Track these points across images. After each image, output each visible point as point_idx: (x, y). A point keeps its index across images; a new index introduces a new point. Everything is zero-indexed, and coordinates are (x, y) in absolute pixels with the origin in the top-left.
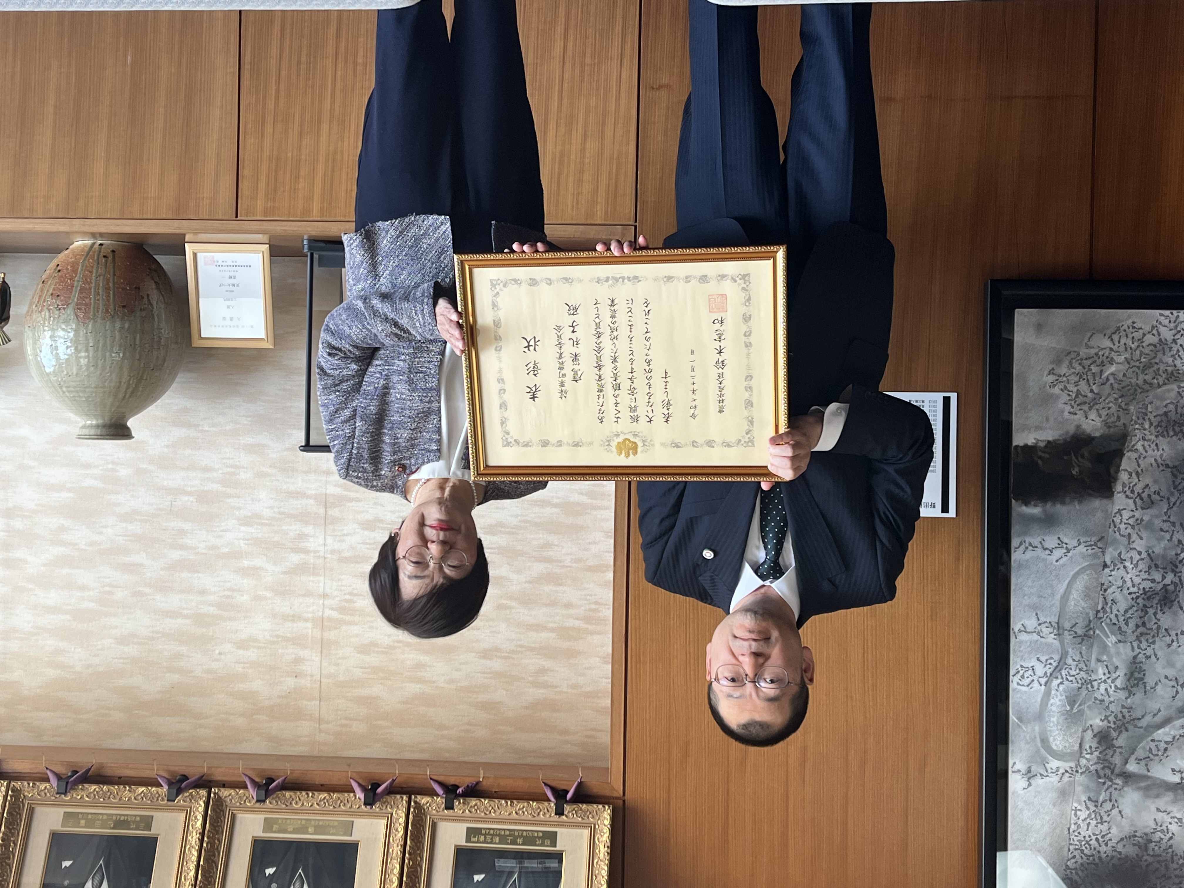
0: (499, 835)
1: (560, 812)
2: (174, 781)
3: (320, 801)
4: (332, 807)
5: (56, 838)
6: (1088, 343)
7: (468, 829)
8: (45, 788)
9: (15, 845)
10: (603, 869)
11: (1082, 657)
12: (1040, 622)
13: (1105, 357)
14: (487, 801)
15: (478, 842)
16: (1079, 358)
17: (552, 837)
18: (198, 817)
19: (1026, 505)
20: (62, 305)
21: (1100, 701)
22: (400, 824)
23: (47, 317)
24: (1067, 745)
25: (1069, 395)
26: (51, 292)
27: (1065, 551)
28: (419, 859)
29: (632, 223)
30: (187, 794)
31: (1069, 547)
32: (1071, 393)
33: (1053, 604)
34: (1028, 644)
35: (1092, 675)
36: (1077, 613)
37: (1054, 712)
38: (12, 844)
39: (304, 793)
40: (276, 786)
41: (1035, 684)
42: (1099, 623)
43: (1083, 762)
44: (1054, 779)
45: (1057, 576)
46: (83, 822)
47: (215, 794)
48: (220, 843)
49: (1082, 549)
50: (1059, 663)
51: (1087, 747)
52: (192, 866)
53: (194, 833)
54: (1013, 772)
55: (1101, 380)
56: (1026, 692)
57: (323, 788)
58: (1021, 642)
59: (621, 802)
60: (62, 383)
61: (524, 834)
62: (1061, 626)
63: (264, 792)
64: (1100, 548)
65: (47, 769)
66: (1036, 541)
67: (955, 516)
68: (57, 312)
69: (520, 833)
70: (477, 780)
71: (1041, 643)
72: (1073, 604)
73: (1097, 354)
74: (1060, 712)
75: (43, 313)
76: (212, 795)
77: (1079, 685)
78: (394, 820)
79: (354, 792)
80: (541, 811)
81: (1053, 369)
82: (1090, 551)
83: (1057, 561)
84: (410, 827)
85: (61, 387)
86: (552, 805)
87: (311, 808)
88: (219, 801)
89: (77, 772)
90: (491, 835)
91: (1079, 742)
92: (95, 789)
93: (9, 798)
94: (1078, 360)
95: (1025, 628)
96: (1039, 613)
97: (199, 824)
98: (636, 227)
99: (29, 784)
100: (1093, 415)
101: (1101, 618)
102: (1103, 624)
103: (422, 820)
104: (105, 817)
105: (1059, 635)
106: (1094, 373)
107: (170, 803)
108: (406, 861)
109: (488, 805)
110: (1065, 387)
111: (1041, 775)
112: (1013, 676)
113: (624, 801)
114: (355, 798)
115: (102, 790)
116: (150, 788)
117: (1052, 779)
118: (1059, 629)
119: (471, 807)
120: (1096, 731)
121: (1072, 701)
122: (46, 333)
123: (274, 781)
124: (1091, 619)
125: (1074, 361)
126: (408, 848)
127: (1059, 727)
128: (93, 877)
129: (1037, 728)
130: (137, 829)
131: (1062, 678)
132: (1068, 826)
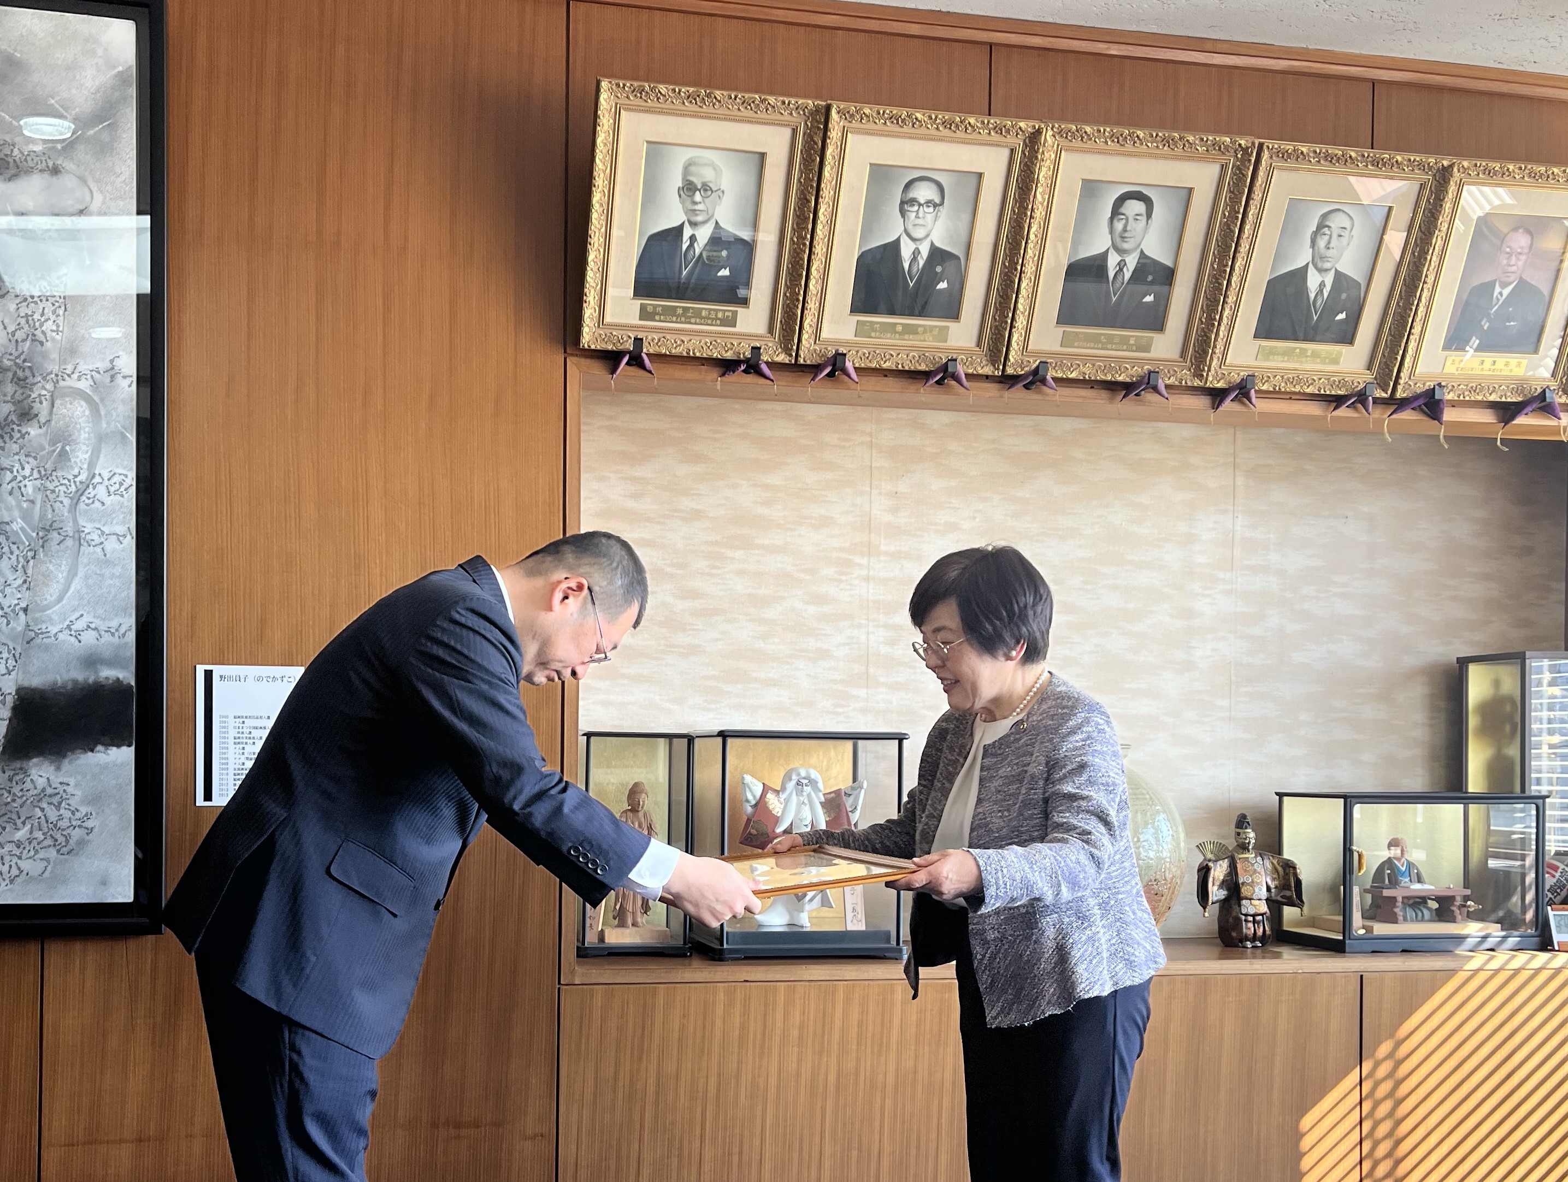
0: (702, 318)
1: (638, 341)
2: (1038, 383)
3: (889, 359)
4: (877, 352)
5: (1158, 325)
6: (46, 864)
7: (735, 326)
8: (1169, 379)
9: (1200, 319)
10: (592, 278)
11: (51, 505)
12: (101, 546)
13: (28, 848)
14: (715, 355)
15: (724, 311)
16: (58, 847)
17: (645, 314)
18: (1016, 344)
19: (118, 679)
20: (1152, 885)
21: (30, 456)
22: (807, 332)
23: (1167, 872)
24: (68, 406)
25: (68, 805)
26: (1163, 898)
27: (72, 627)
28: (788, 294)
29: (562, 987)
30: (1026, 369)
31: (67, 631)
32: (67, 807)
33: (85, 566)
34: (114, 522)
35: (39, 486)
36: (58, 557)
37: (84, 444)
38: (1204, 320)
39: (907, 368)
40: (935, 376)
41: (106, 475)
42: (33, 545)
43: (49, 386)
44: (83, 367)
45: (81, 598)
46: (1132, 342)
47: (998, 369)
48: (994, 317)
49: (54, 630)
50: (79, 499)
51: (45, 403)
52: (1023, 292)
53: (1020, 327)
54: (131, 376)
55: (33, 822)
56: (118, 467)
57: (885, 373)
58: (123, 523)
59: (568, 351)
60: (1150, 803)
61: (674, 319)
62: (77, 543)
63: (949, 370)
64: (32, 630)
65: (1167, 399)
66: (107, 638)
67: (197, 666)
68: (1158, 877)
69: (679, 320)
70: (724, 378)
71: (100, 521)
72: (63, 566)
73: (37, 852)
74: (77, 444)
75: (1171, 876)
76: (1001, 367)
77: (54, 474)
78: (813, 337)
79: (855, 368)
80: (657, 344)
81: (88, 834)
82: (44, 627)
83: (82, 615)
84: (797, 328)
85: (1151, 798)
86: (645, 350)
87: (898, 352)
88: (993, 361)
89: (1136, 395)
90: (710, 318)
91: (55, 409)
92: (1120, 375)
93: (1206, 368)
94: (59, 845)
95: (119, 539)
96: (103, 557)
97: (1015, 337)
98: (559, 983)
99: (1186, 383)
100: (41, 782)
101: (30, 550)
102: (27, 544)
103: (783, 336)
104: (1109, 346)
105: (79, 532)
106: (40, 830)
107: (1044, 360)
108: (802, 292)
109: (714, 351)
110: (73, 813)
111: (99, 373)
112: (132, 485)
113: (565, 352)
114: (853, 361)
115: (1113, 375)
116: (1064, 376)
117: (85, 367)
118: (79, 538)
119: (732, 349)
120: (35, 420)
121: (63, 455)
122: (1169, 855)
123: (936, 382)
124: (41, 550)
125: (64, 844)
126: (800, 306)
127: (78, 426)
128: (1123, 284)
129: (104, 425)
130: (1076, 333)
131: (75, 482)
132: (66, 313)
